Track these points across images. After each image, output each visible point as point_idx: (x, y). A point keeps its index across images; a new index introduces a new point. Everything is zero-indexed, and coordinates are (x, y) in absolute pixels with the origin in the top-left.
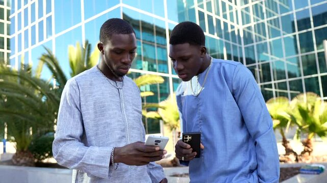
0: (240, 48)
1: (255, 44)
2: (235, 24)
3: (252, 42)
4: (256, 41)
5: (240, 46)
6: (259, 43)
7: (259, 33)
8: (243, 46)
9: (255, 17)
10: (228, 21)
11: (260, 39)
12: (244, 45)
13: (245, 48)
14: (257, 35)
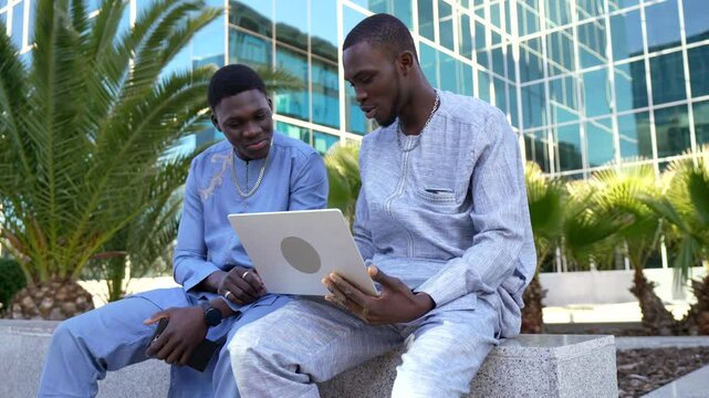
0: (513, 88)
1: (546, 80)
2: (502, 31)
3: (541, 76)
4: (549, 75)
5: (512, 83)
6: (554, 78)
7: (556, 58)
8: (518, 85)
9: (549, 22)
10: (487, 22)
11: (557, 72)
12: (522, 81)
13: (522, 89)
14: (552, 62)
